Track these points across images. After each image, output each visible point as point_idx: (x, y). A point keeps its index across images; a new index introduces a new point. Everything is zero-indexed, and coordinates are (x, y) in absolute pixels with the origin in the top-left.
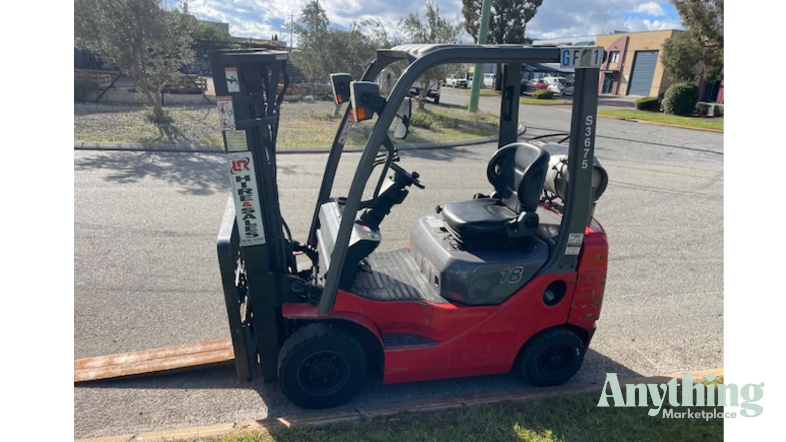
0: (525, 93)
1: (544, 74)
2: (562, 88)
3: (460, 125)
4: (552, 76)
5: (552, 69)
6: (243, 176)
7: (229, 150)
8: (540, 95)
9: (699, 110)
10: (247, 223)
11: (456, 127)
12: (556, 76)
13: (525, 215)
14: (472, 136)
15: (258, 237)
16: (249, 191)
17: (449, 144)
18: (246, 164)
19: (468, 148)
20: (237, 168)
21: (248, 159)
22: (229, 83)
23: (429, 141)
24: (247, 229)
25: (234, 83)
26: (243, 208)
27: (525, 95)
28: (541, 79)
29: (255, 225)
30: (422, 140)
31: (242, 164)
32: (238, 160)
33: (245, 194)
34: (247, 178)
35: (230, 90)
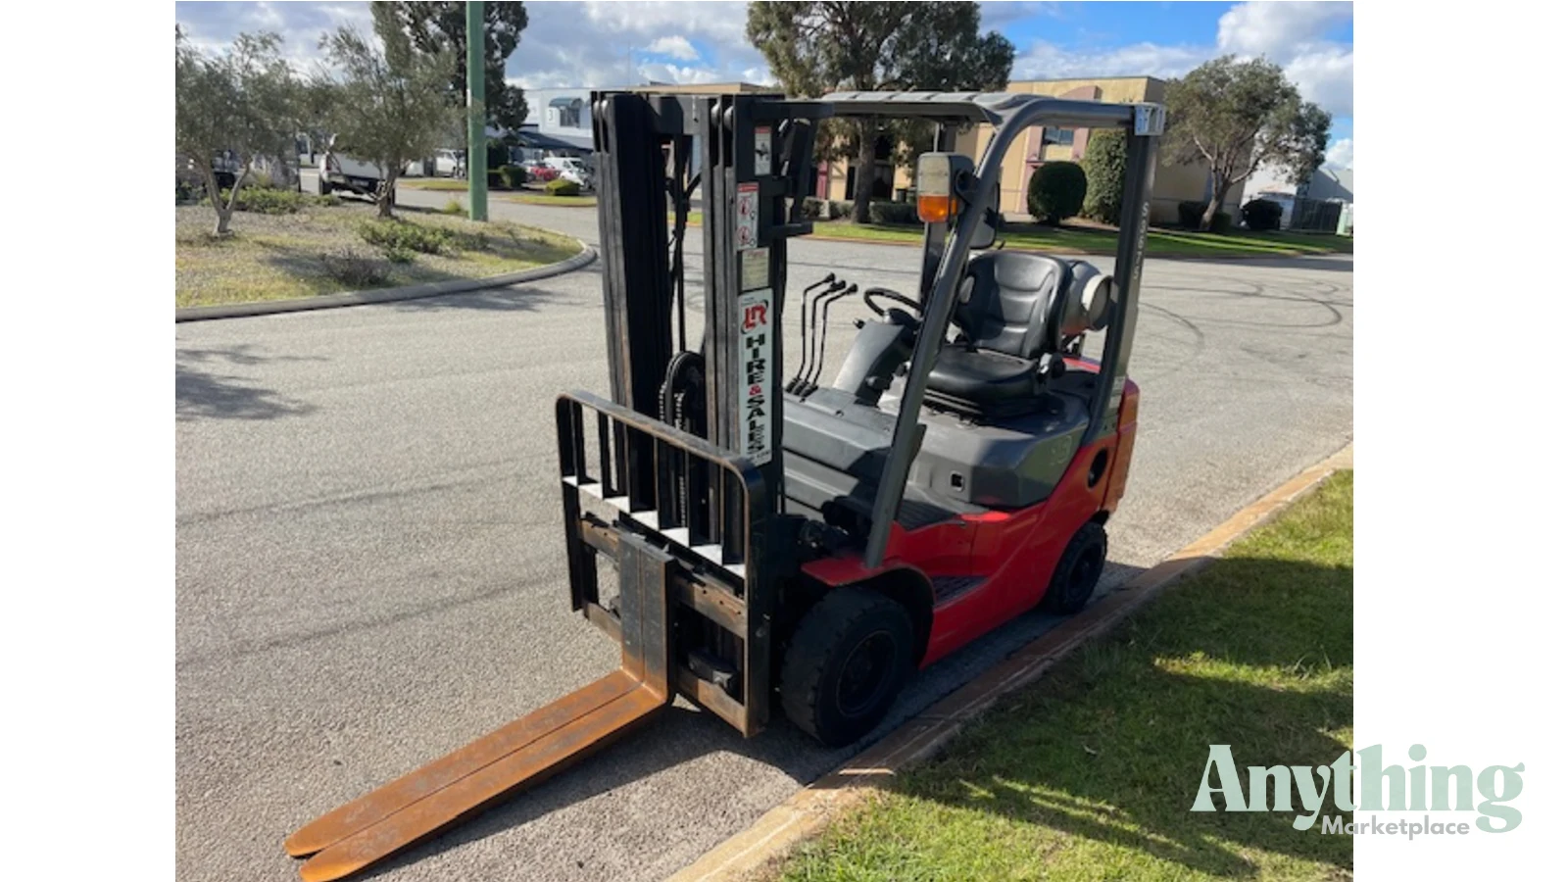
0: (524, 185)
1: (541, 151)
2: (585, 176)
3: (489, 246)
4: (556, 156)
5: (560, 142)
6: (756, 337)
7: (744, 289)
8: (557, 190)
9: (808, 210)
10: (753, 425)
11: (485, 249)
12: (563, 156)
13: (1051, 361)
14: (526, 264)
15: (763, 450)
16: (760, 367)
17: (500, 281)
18: (763, 311)
19: (535, 285)
20: (751, 321)
21: (767, 303)
22: (757, 156)
23: (458, 278)
24: (751, 437)
25: (764, 157)
26: (750, 397)
27: (527, 189)
28: (541, 161)
29: (762, 427)
30: (443, 277)
31: (758, 314)
32: (754, 305)
33: (755, 370)
34: (762, 340)
35: (758, 171)
